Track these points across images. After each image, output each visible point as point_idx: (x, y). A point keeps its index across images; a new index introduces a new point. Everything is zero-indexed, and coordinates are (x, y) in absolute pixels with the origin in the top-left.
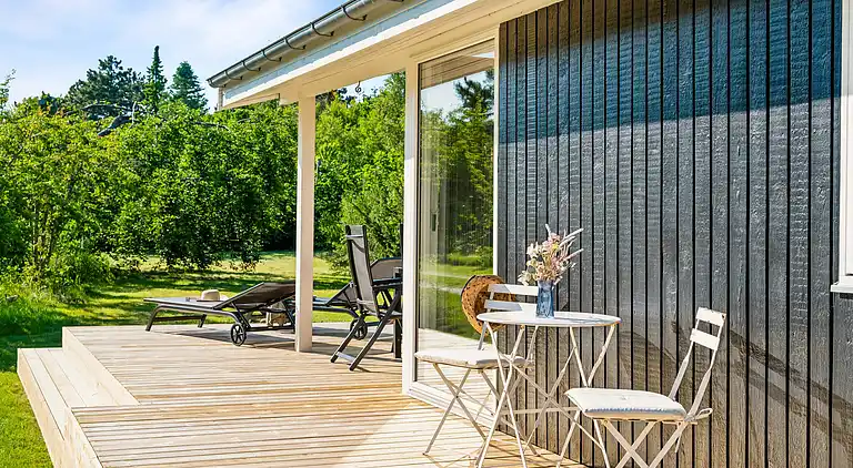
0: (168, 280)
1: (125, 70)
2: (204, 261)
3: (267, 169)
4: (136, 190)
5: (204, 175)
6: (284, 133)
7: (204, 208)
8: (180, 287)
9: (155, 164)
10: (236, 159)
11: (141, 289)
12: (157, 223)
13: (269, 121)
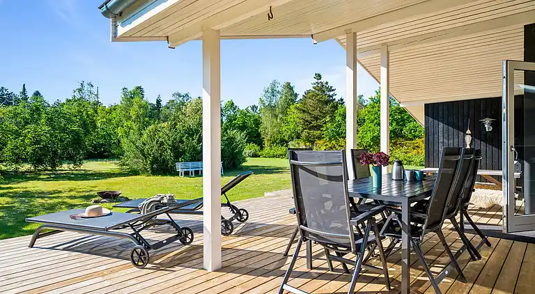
0: (35, 176)
1: (10, 92)
2: (54, 166)
3: (84, 125)
4: (17, 134)
5: (54, 128)
6: (91, 112)
7: (54, 143)
8: (42, 179)
9: (27, 123)
10: (69, 121)
11: (19, 182)
12: (29, 149)
13: (84, 106)
